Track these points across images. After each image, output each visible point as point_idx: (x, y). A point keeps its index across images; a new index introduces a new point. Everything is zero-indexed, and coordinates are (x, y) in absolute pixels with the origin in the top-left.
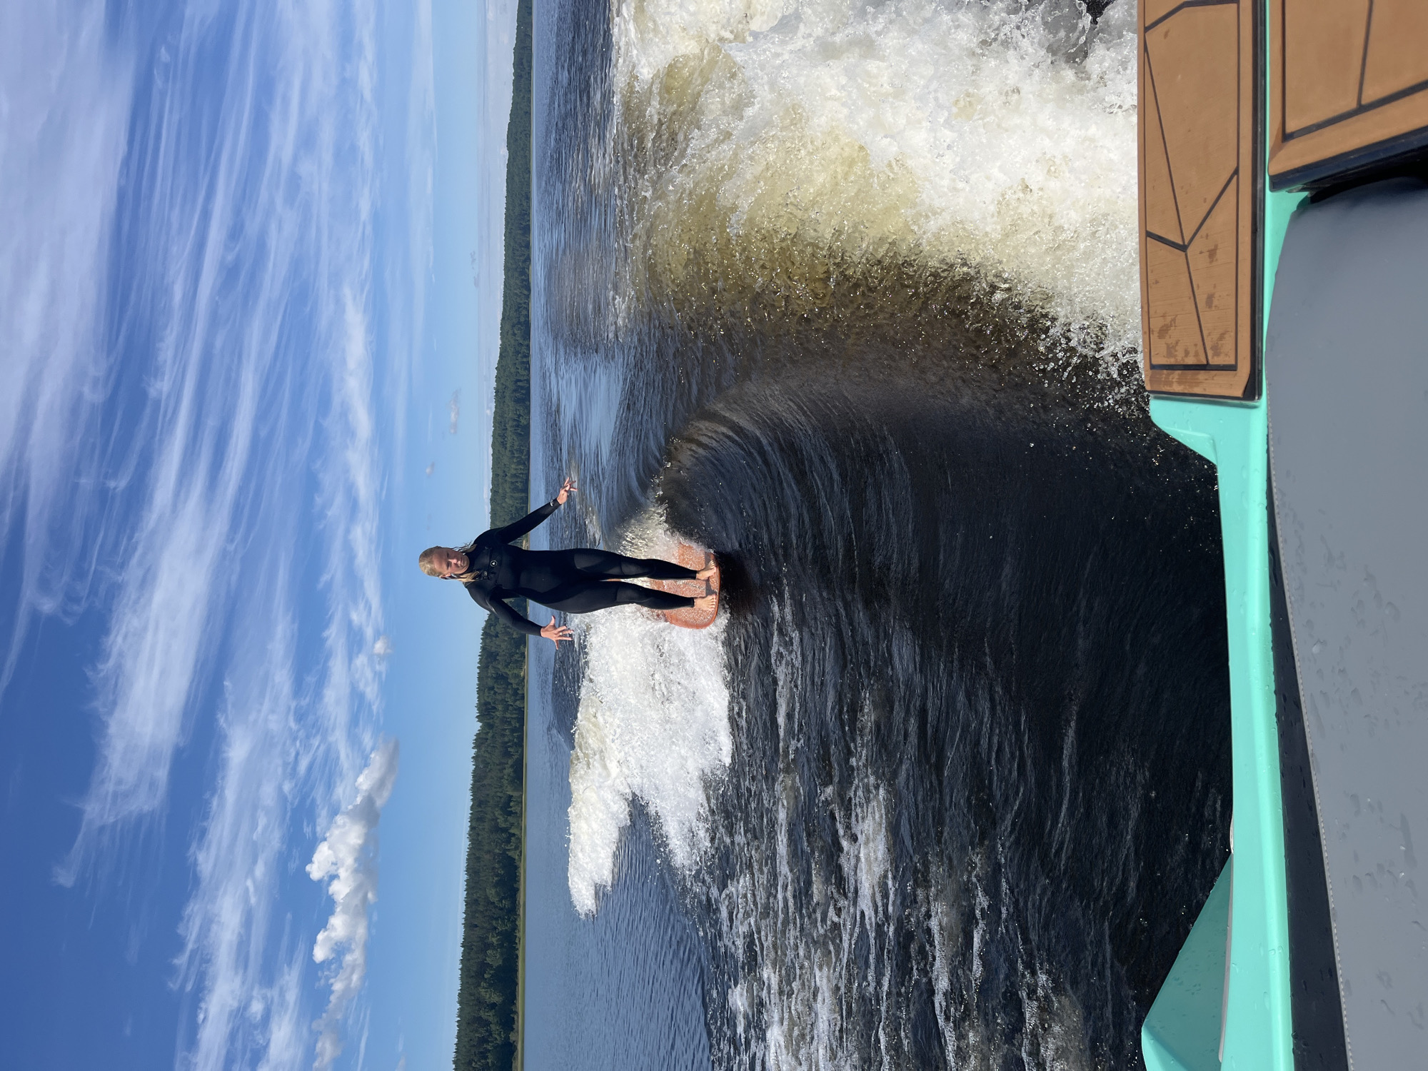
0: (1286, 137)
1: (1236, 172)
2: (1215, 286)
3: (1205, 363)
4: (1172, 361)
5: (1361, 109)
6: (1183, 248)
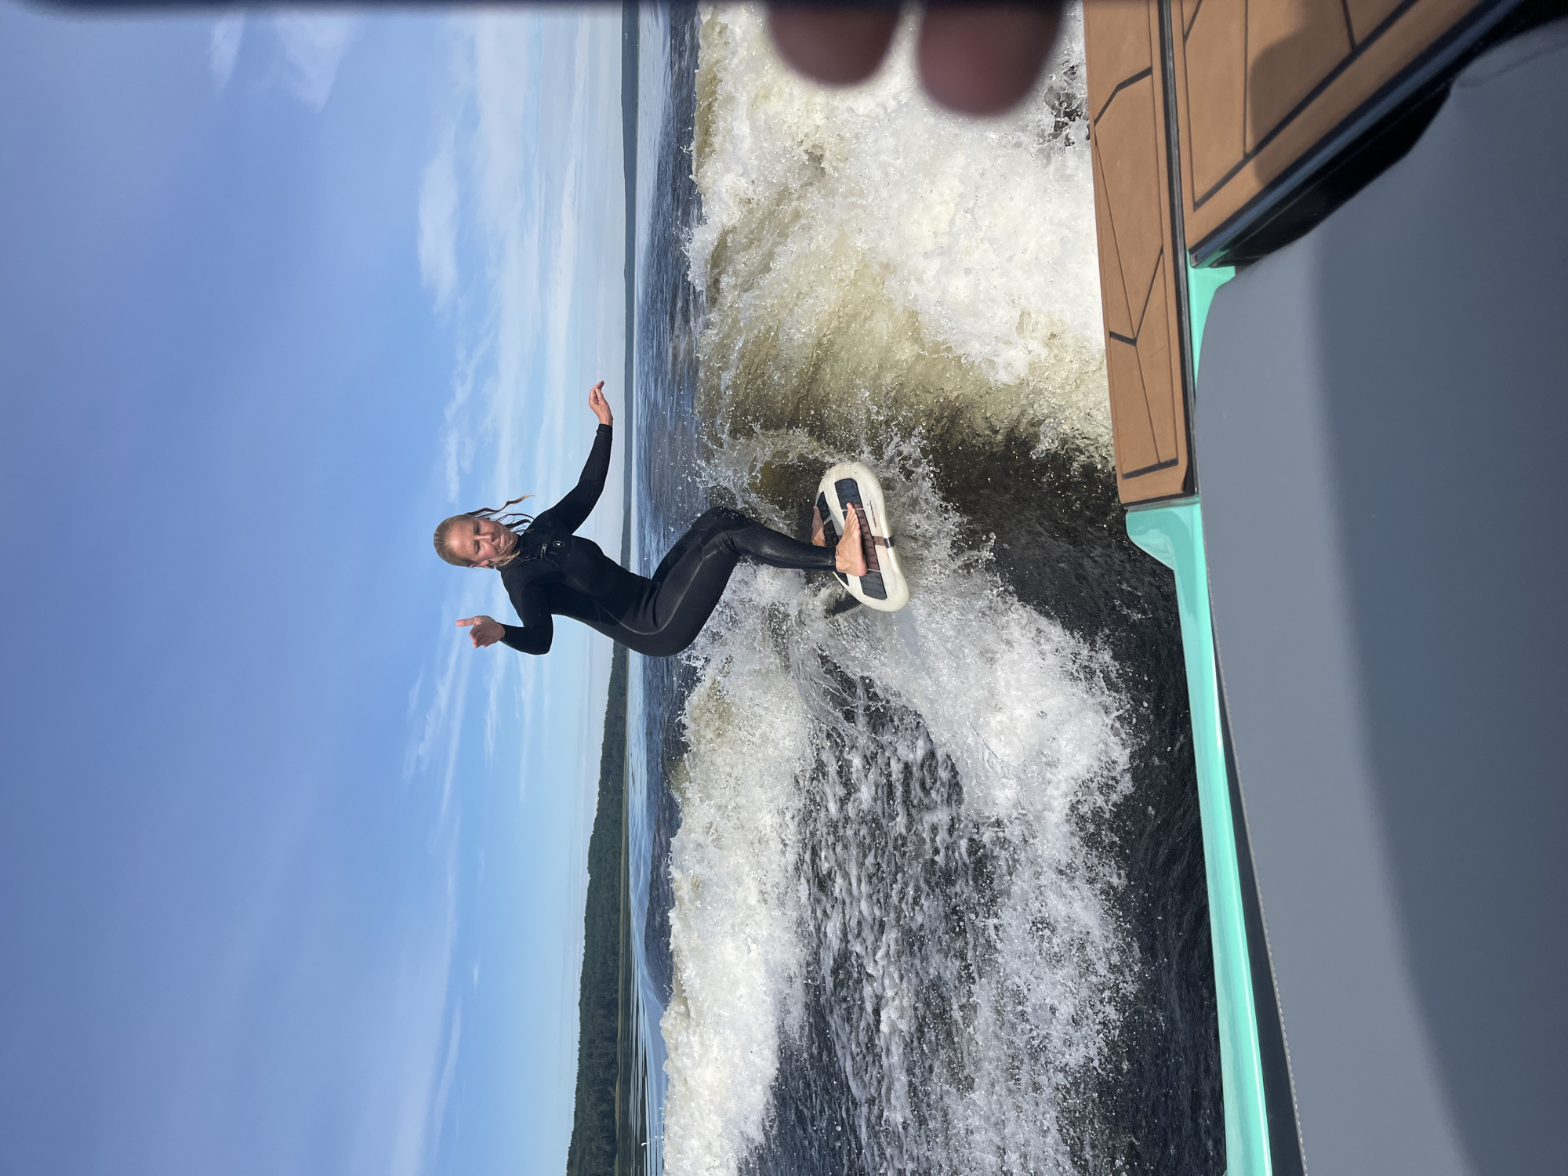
0: (1197, 205)
1: (1162, 251)
5: (1247, 158)
6: (1133, 342)
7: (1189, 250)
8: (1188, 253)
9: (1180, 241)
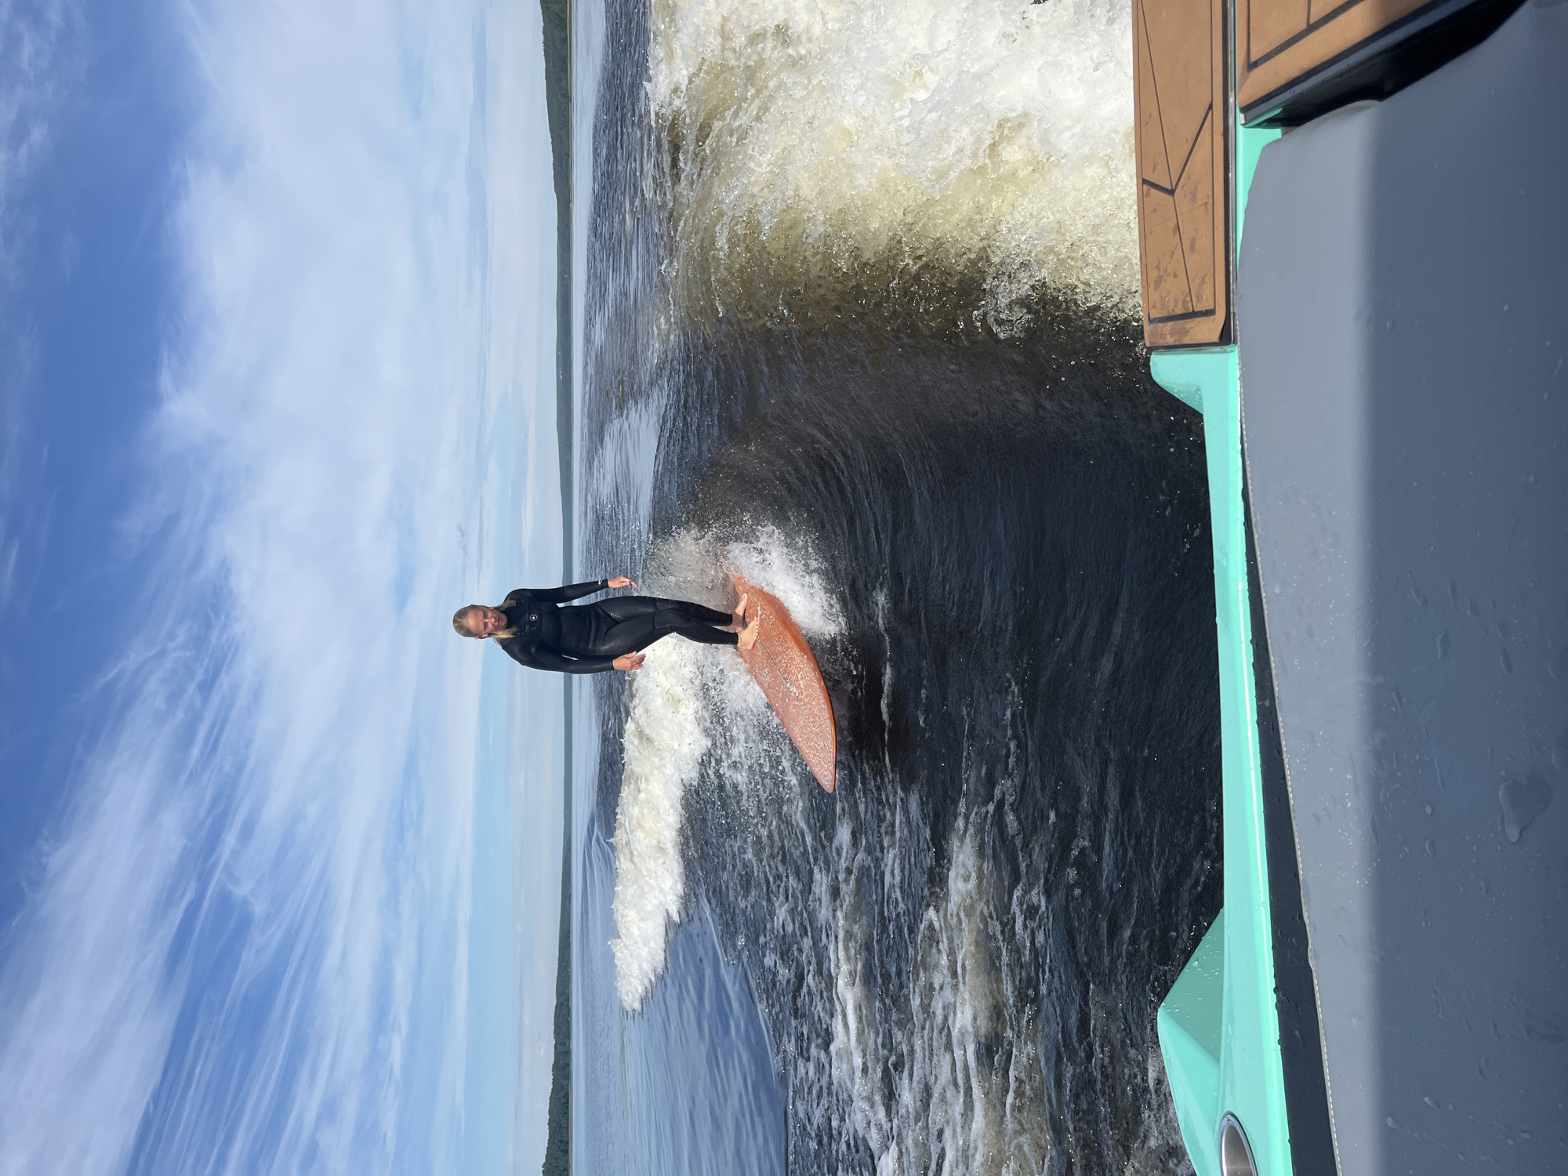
0: (1252, 66)
1: (1211, 107)
2: (1196, 230)
3: (1191, 311)
4: (1165, 312)
5: (1311, 28)
6: (1171, 192)
7: (1240, 110)
8: (1238, 113)
9: (1231, 100)
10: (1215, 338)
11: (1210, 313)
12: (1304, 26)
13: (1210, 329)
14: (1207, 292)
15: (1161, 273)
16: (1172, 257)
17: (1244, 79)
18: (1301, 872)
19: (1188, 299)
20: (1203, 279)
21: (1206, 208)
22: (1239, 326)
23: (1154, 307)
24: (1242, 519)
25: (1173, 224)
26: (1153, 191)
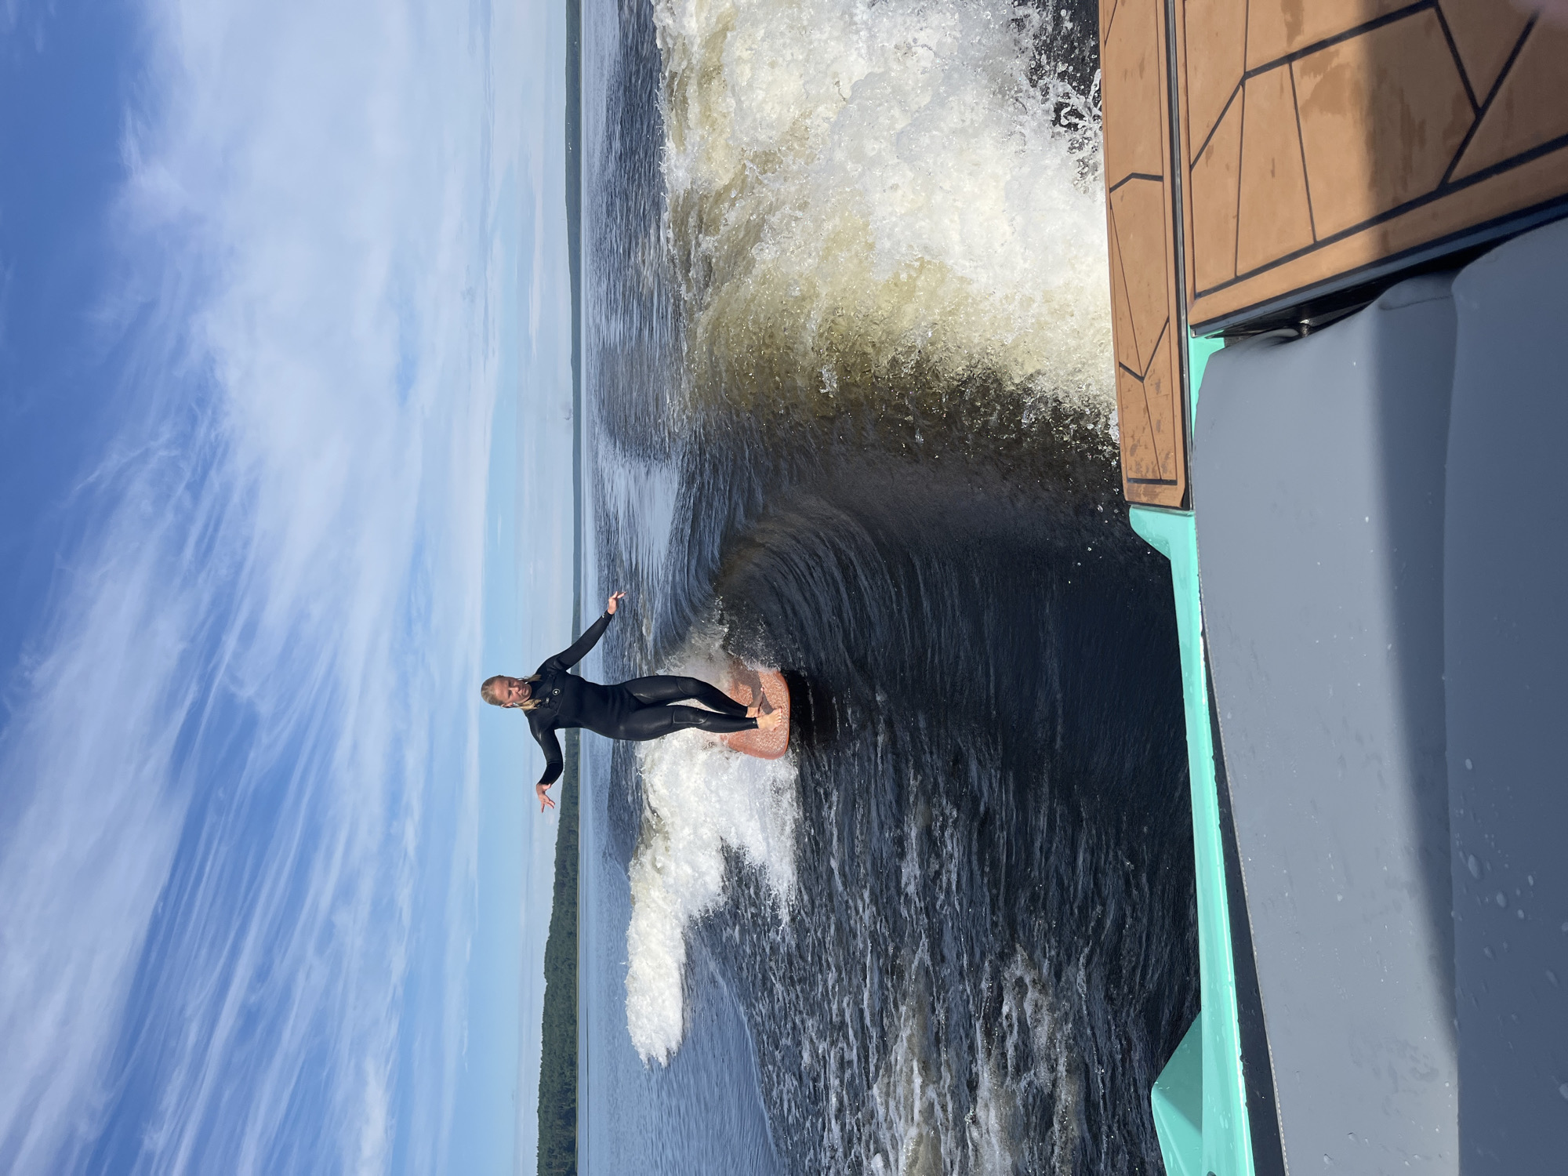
0: (1197, 295)
1: (1168, 320)
2: (1161, 415)
3: (1159, 478)
4: (1139, 476)
5: (1238, 279)
6: (1141, 379)
7: (1191, 326)
8: (1189, 328)
9: (1183, 317)
10: (1178, 504)
11: (1173, 483)
12: (1233, 276)
13: (1174, 496)
14: (1171, 466)
15: (1135, 442)
16: (1143, 432)
17: (1192, 303)
18: (1255, 953)
19: (1156, 468)
20: (1168, 454)
21: (1167, 399)
22: (1195, 494)
23: (1131, 469)
24: (1202, 656)
25: (1143, 405)
26: (1127, 374)
